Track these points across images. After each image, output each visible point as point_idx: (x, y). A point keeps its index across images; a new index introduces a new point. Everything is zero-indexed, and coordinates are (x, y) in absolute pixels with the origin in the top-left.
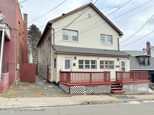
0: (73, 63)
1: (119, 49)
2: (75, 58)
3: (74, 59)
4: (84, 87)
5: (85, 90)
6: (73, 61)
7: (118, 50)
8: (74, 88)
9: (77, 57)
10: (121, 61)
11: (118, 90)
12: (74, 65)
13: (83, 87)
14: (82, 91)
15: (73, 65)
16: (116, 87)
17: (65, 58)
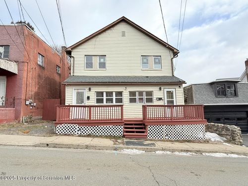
0: (86, 96)
1: (173, 74)
2: (90, 89)
3: (88, 90)
4: (78, 126)
5: (78, 130)
6: (86, 93)
7: (171, 75)
8: (61, 126)
9: (92, 89)
10: (166, 90)
11: (137, 132)
12: (88, 98)
13: (75, 126)
14: (74, 132)
15: (86, 98)
16: (136, 128)
17: (77, 90)
